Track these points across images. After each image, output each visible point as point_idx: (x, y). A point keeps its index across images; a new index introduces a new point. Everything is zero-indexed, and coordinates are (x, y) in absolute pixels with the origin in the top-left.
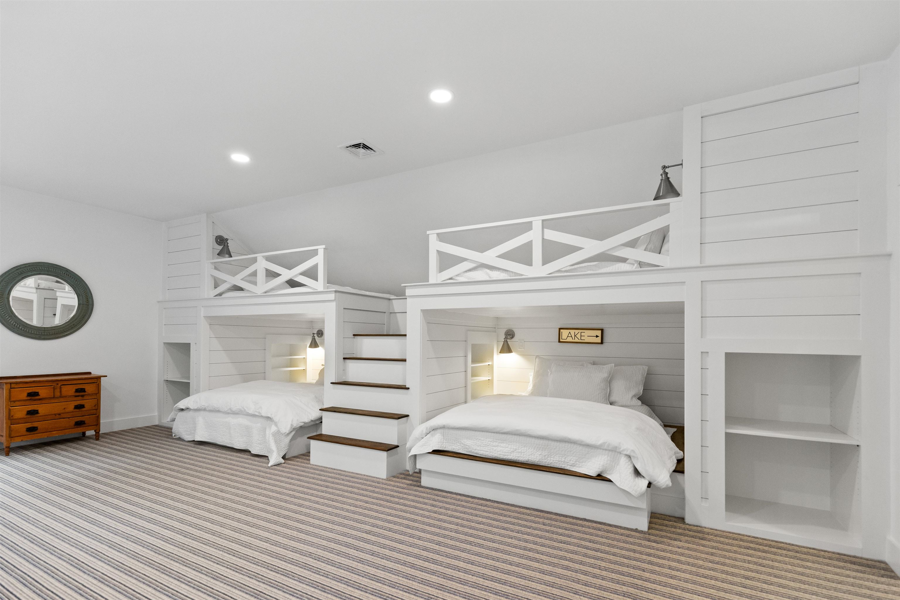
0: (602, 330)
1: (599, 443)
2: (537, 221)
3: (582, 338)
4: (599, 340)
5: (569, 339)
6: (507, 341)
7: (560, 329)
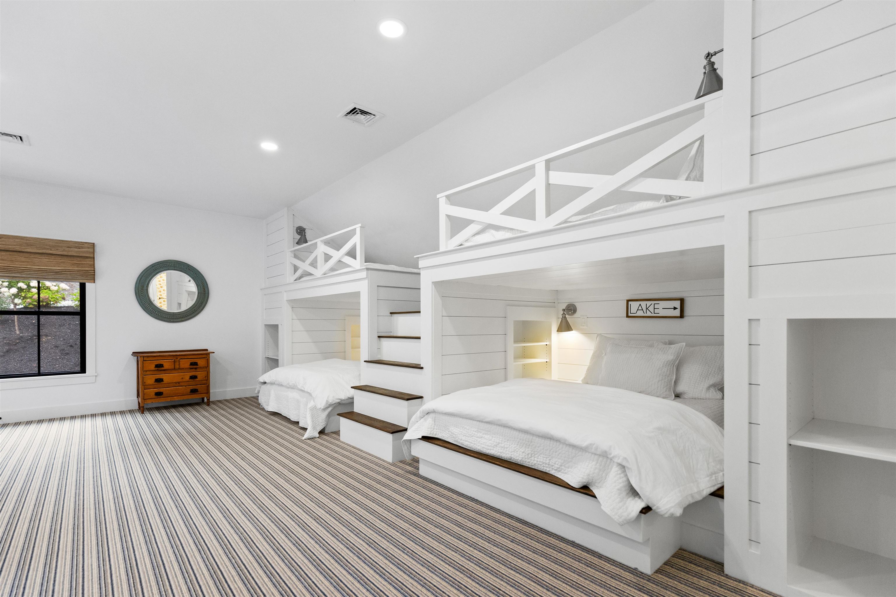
0: (682, 301)
1: (584, 444)
2: (540, 163)
3: (656, 311)
4: (677, 313)
5: (640, 313)
6: (565, 317)
7: (628, 301)
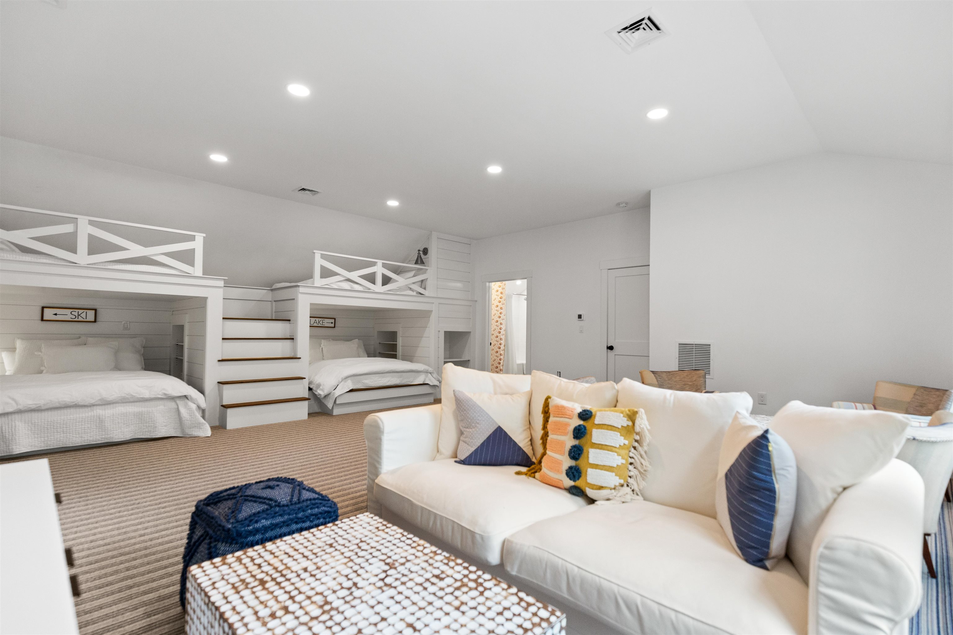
0: (335, 319)
2: (380, 262)
3: (323, 324)
4: (333, 325)
